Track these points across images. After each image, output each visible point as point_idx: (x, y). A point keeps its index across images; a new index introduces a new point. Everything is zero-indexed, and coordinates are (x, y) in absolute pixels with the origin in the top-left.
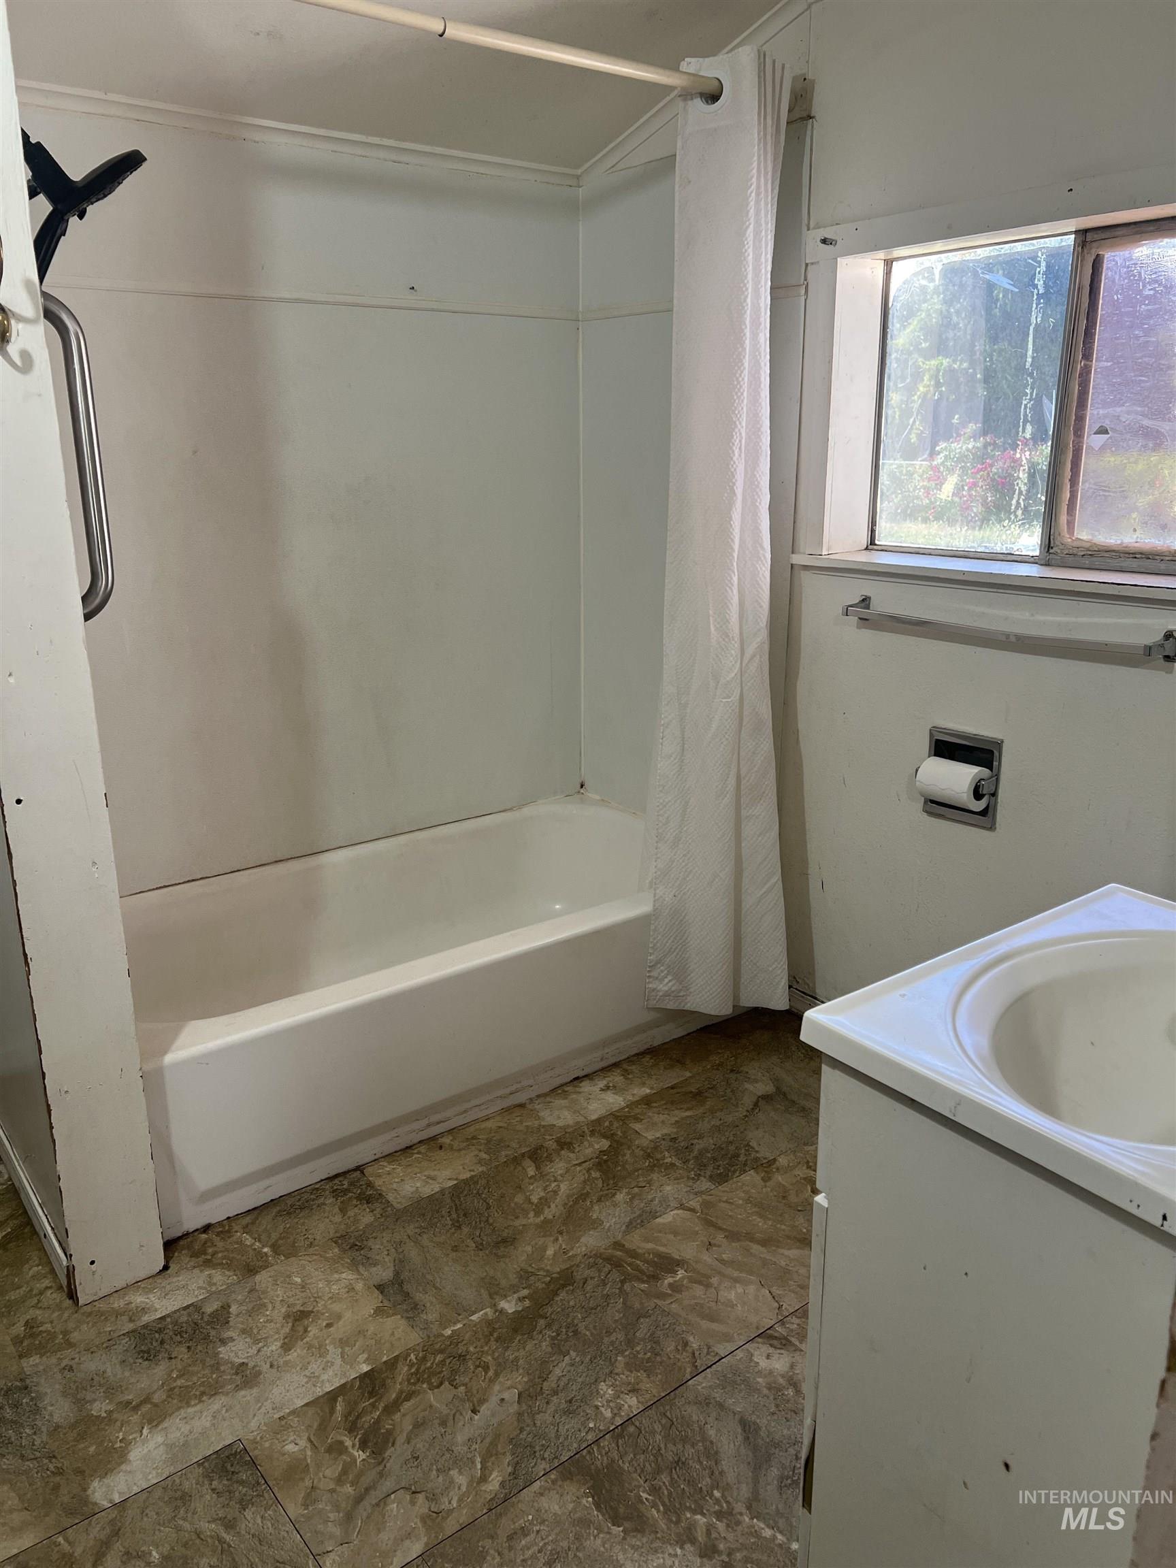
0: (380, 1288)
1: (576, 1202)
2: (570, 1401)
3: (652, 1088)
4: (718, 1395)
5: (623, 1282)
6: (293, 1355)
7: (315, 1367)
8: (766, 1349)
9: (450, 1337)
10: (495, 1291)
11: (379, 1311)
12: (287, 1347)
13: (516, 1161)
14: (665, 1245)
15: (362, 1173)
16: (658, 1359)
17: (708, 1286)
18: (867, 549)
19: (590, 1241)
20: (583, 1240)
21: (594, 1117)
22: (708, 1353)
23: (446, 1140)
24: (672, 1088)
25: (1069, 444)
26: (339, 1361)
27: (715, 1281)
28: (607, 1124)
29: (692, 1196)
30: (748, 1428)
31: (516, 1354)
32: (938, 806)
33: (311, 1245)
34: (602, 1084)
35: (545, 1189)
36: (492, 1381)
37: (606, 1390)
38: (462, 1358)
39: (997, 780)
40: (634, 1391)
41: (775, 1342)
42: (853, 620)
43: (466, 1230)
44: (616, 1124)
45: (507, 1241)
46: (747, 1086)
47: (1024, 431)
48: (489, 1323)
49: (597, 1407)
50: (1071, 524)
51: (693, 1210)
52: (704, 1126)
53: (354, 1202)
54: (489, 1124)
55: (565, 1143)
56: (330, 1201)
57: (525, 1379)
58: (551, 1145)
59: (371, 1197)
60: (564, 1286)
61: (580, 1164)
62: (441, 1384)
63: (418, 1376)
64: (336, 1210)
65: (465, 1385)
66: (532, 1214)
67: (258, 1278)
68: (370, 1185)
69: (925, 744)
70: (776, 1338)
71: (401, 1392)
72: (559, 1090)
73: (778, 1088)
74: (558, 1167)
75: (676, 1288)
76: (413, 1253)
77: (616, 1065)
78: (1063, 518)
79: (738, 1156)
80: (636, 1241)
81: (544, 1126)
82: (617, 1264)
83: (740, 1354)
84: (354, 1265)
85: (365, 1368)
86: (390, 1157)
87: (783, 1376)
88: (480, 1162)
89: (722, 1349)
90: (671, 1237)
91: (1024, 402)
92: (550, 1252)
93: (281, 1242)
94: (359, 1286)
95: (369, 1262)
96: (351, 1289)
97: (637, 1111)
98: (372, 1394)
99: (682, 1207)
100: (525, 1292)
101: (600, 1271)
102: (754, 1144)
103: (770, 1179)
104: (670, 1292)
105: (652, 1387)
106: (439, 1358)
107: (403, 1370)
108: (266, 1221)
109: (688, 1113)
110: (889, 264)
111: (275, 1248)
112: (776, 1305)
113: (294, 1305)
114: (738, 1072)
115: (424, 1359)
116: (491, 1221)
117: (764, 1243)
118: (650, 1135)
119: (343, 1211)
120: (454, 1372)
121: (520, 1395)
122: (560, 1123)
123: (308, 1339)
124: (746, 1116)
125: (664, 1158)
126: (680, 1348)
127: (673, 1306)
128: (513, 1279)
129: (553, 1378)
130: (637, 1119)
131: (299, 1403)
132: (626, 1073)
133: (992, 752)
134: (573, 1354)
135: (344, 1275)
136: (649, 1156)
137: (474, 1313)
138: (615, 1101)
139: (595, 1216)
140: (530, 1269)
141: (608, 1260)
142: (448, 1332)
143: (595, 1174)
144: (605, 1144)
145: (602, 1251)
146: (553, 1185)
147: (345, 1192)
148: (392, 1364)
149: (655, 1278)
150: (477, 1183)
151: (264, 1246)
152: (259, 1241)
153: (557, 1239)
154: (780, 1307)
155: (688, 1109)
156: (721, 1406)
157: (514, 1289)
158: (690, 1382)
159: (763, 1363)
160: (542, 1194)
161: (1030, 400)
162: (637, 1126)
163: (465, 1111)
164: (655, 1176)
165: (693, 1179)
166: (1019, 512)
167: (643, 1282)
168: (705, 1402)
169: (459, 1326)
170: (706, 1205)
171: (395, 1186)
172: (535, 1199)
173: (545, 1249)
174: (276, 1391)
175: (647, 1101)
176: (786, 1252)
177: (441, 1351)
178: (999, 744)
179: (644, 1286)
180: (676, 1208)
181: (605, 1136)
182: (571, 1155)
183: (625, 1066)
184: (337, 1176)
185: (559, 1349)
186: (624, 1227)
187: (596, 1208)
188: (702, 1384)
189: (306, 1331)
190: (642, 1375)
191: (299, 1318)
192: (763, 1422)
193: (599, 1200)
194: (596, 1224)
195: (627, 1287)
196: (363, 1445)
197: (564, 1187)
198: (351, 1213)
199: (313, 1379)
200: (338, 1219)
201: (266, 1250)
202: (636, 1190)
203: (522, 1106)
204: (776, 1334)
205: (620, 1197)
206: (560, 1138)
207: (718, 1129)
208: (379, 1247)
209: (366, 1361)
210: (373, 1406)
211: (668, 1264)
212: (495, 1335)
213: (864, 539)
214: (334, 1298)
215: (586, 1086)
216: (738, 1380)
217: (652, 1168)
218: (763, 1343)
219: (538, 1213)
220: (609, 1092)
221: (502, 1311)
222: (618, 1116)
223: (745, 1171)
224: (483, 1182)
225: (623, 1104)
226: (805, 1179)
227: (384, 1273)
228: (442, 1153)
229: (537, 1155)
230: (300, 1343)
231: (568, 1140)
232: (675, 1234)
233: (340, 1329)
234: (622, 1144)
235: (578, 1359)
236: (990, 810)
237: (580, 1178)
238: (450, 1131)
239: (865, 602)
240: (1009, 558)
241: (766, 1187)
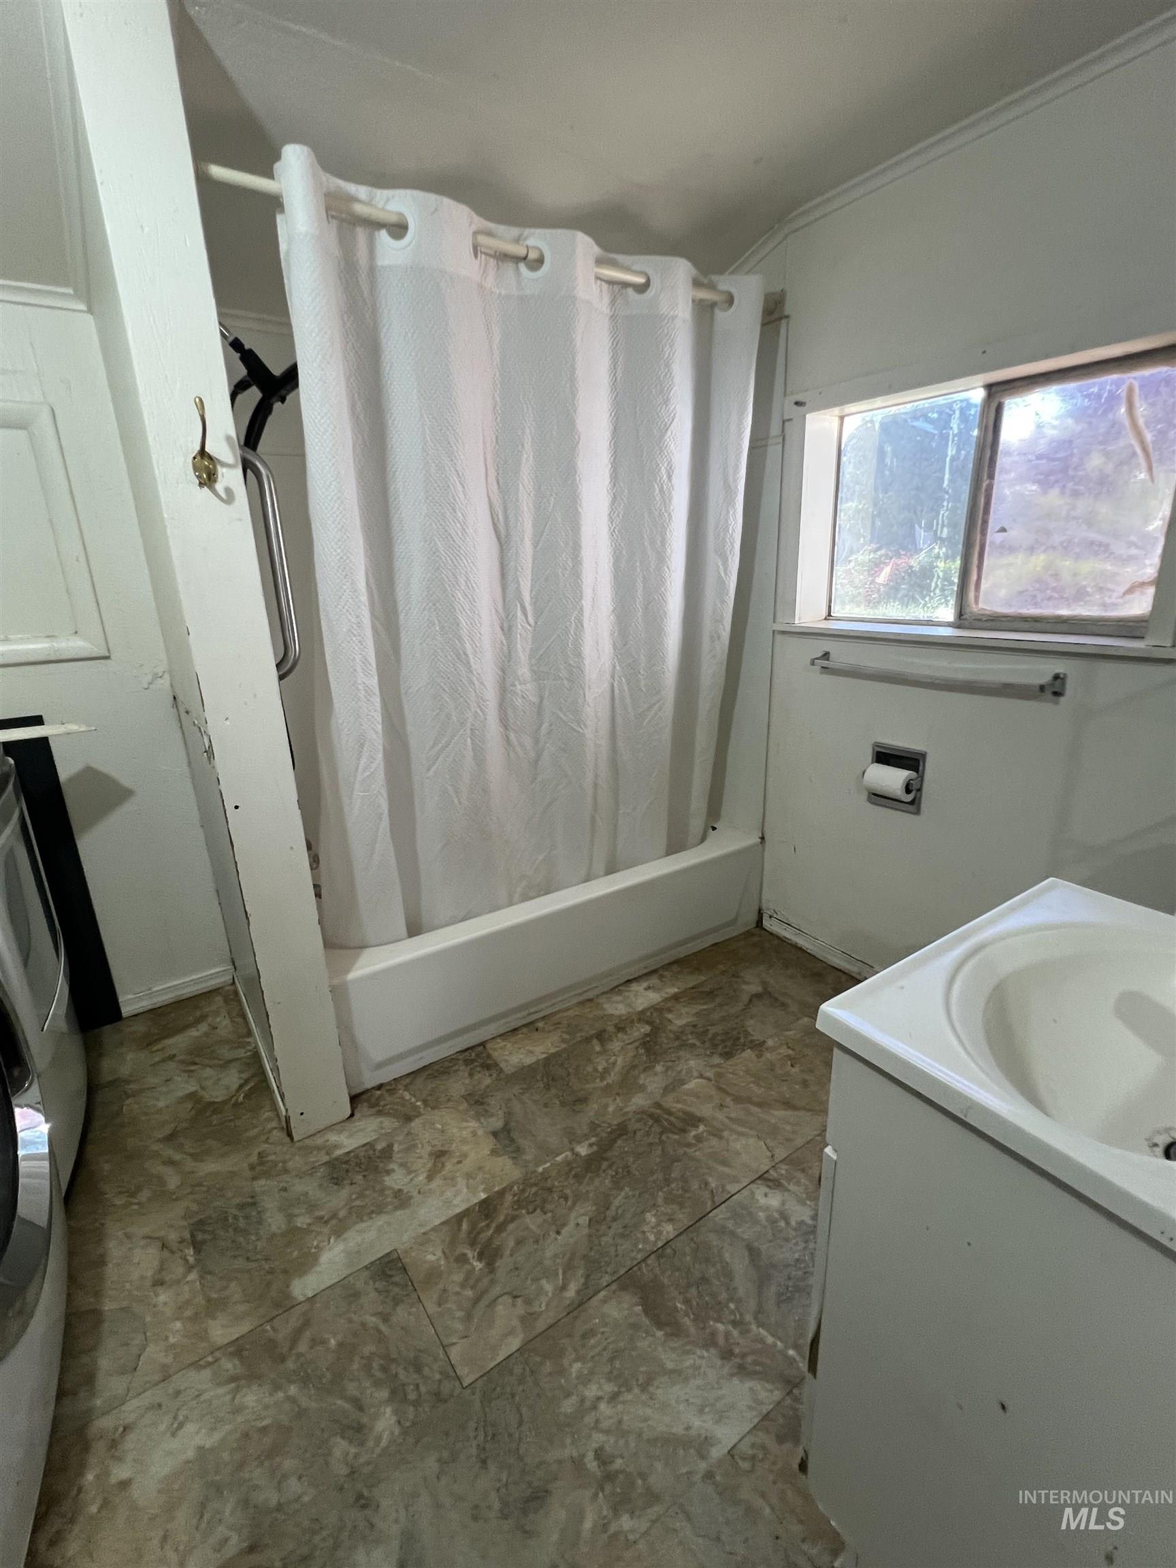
0: (495, 1134)
1: (628, 1071)
2: (625, 1227)
3: (679, 988)
4: (730, 1225)
5: (661, 1133)
6: (434, 1185)
7: (449, 1194)
8: (764, 1189)
9: (542, 1174)
10: (573, 1138)
11: (494, 1152)
12: (430, 1178)
13: (588, 1040)
14: (690, 1106)
15: (484, 1047)
16: (687, 1195)
17: (721, 1138)
18: (826, 619)
19: (639, 1101)
20: (633, 1100)
21: (640, 1009)
22: (722, 1192)
23: (540, 1025)
24: (693, 988)
25: (975, 541)
26: (465, 1190)
27: (725, 1134)
28: (649, 1014)
29: (708, 1069)
30: (753, 1252)
31: (587, 1188)
32: (878, 798)
33: (449, 1100)
34: (645, 985)
35: (607, 1061)
36: (571, 1209)
37: (651, 1218)
38: (550, 1190)
39: (922, 781)
40: (670, 1220)
41: (770, 1184)
42: (817, 668)
43: (553, 1091)
44: (655, 1014)
45: (584, 1100)
46: (744, 987)
47: (941, 532)
48: (568, 1163)
49: (644, 1232)
50: (977, 598)
51: (709, 1079)
52: (716, 1016)
53: (478, 1069)
54: (570, 1013)
55: (621, 1028)
56: (462, 1068)
57: (594, 1208)
58: (611, 1029)
59: (489, 1065)
60: (620, 1136)
61: (631, 1043)
62: (535, 1210)
63: (519, 1204)
64: (466, 1074)
65: (551, 1211)
66: (598, 1080)
67: (413, 1124)
68: (489, 1056)
69: (869, 755)
70: (770, 1180)
71: (507, 1215)
72: (615, 990)
73: (765, 989)
74: (616, 1045)
75: (699, 1139)
76: (517, 1107)
77: (654, 972)
78: (972, 594)
79: (739, 1038)
80: (670, 1102)
81: (605, 1015)
82: (657, 1119)
83: (745, 1192)
84: (478, 1117)
85: (483, 1196)
86: (502, 1036)
87: (777, 1211)
88: (563, 1041)
89: (732, 1188)
90: (694, 1099)
91: (942, 512)
92: (611, 1109)
93: (429, 1098)
94: (480, 1132)
95: (487, 1114)
96: (474, 1134)
97: (669, 1005)
98: (487, 1216)
99: (701, 1076)
100: (593, 1140)
101: (645, 1124)
102: (750, 1030)
103: (761, 1056)
104: (694, 1142)
105: (684, 1219)
106: (534, 1190)
107: (509, 1198)
108: (419, 1081)
109: (705, 1007)
110: (842, 418)
111: (425, 1102)
112: (769, 1154)
113: (435, 1145)
114: (738, 977)
115: (523, 1190)
116: (570, 1084)
117: (760, 1105)
118: (679, 1022)
119: (471, 1075)
120: (544, 1201)
121: (590, 1220)
122: (617, 1013)
123: (444, 1173)
124: (744, 1009)
125: (688, 1040)
126: (703, 1186)
127: (697, 1153)
128: (585, 1129)
129: (613, 1208)
130: (669, 1010)
131: (437, 1222)
132: (661, 977)
133: (917, 761)
134: (627, 1189)
135: (469, 1124)
136: (677, 1038)
137: (558, 1155)
138: (654, 997)
139: (641, 1082)
140: (597, 1122)
141: (651, 1116)
142: (540, 1169)
143: (642, 1051)
144: (647, 1029)
145: (647, 1109)
146: (613, 1058)
147: (473, 1061)
148: (502, 1193)
149: (684, 1131)
150: (560, 1056)
151: (417, 1101)
152: (415, 1096)
153: (616, 1099)
154: (773, 1156)
155: (705, 1004)
156: (732, 1233)
157: (586, 1137)
158: (710, 1215)
159: (762, 1201)
160: (606, 1065)
161: (947, 510)
162: (670, 1016)
163: (554, 1004)
164: (681, 1053)
165: (708, 1056)
166: (937, 591)
167: (675, 1133)
168: (722, 1231)
169: (548, 1165)
170: (719, 1075)
171: (506, 1057)
172: (600, 1068)
173: (606, 1106)
174: (422, 1211)
175: (676, 998)
176: (776, 1113)
177: (536, 1185)
178: (923, 756)
179: (676, 1137)
180: (697, 1078)
181: (648, 1023)
182: (625, 1037)
183: (661, 972)
184: (468, 1049)
185: (617, 1185)
186: (661, 1091)
187: (642, 1076)
188: (720, 1215)
189: (443, 1165)
190: (675, 1207)
191: (440, 1155)
192: (764, 1248)
193: (644, 1070)
194: (642, 1088)
195: (664, 1137)
196: (480, 1257)
197: (620, 1060)
198: (476, 1077)
199: (448, 1203)
200: (467, 1081)
201: (418, 1103)
202: (670, 1064)
203: (591, 1000)
204: (771, 1178)
205: (659, 1068)
206: (617, 1024)
207: (724, 1019)
208: (495, 1103)
209: (484, 1190)
210: (488, 1226)
211: (692, 1120)
212: (573, 1173)
213: (824, 613)
214: (464, 1141)
215: (634, 987)
216: (744, 1214)
217: (681, 1047)
218: (762, 1184)
219: (602, 1078)
220: (650, 991)
221: (577, 1155)
222: (657, 1009)
223: (744, 1050)
224: (564, 1055)
225: (660, 999)
226: (785, 1056)
227: (497, 1123)
228: (536, 1033)
229: (601, 1036)
230: (438, 1175)
231: (623, 1026)
232: (698, 1097)
233: (468, 1164)
234: (659, 1029)
235: (630, 1193)
236: (916, 802)
237: (631, 1054)
238: (543, 1018)
239: (826, 656)
240: (931, 623)
241: (758, 1062)
